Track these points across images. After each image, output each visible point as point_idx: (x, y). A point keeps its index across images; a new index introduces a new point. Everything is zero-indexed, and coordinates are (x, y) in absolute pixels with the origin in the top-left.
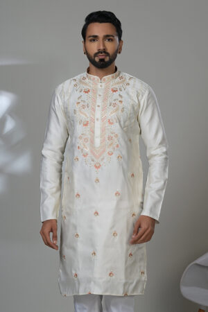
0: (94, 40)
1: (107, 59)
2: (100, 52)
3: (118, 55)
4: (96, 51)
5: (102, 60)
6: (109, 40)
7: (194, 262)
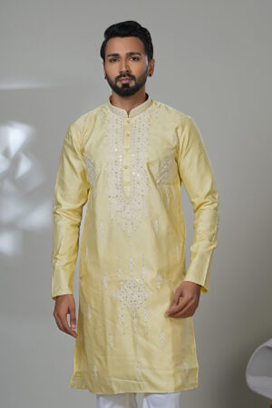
0: (115, 60)
1: (132, 84)
2: (122, 75)
3: (148, 78)
4: (118, 74)
5: (126, 86)
6: (134, 59)
7: (264, 345)
